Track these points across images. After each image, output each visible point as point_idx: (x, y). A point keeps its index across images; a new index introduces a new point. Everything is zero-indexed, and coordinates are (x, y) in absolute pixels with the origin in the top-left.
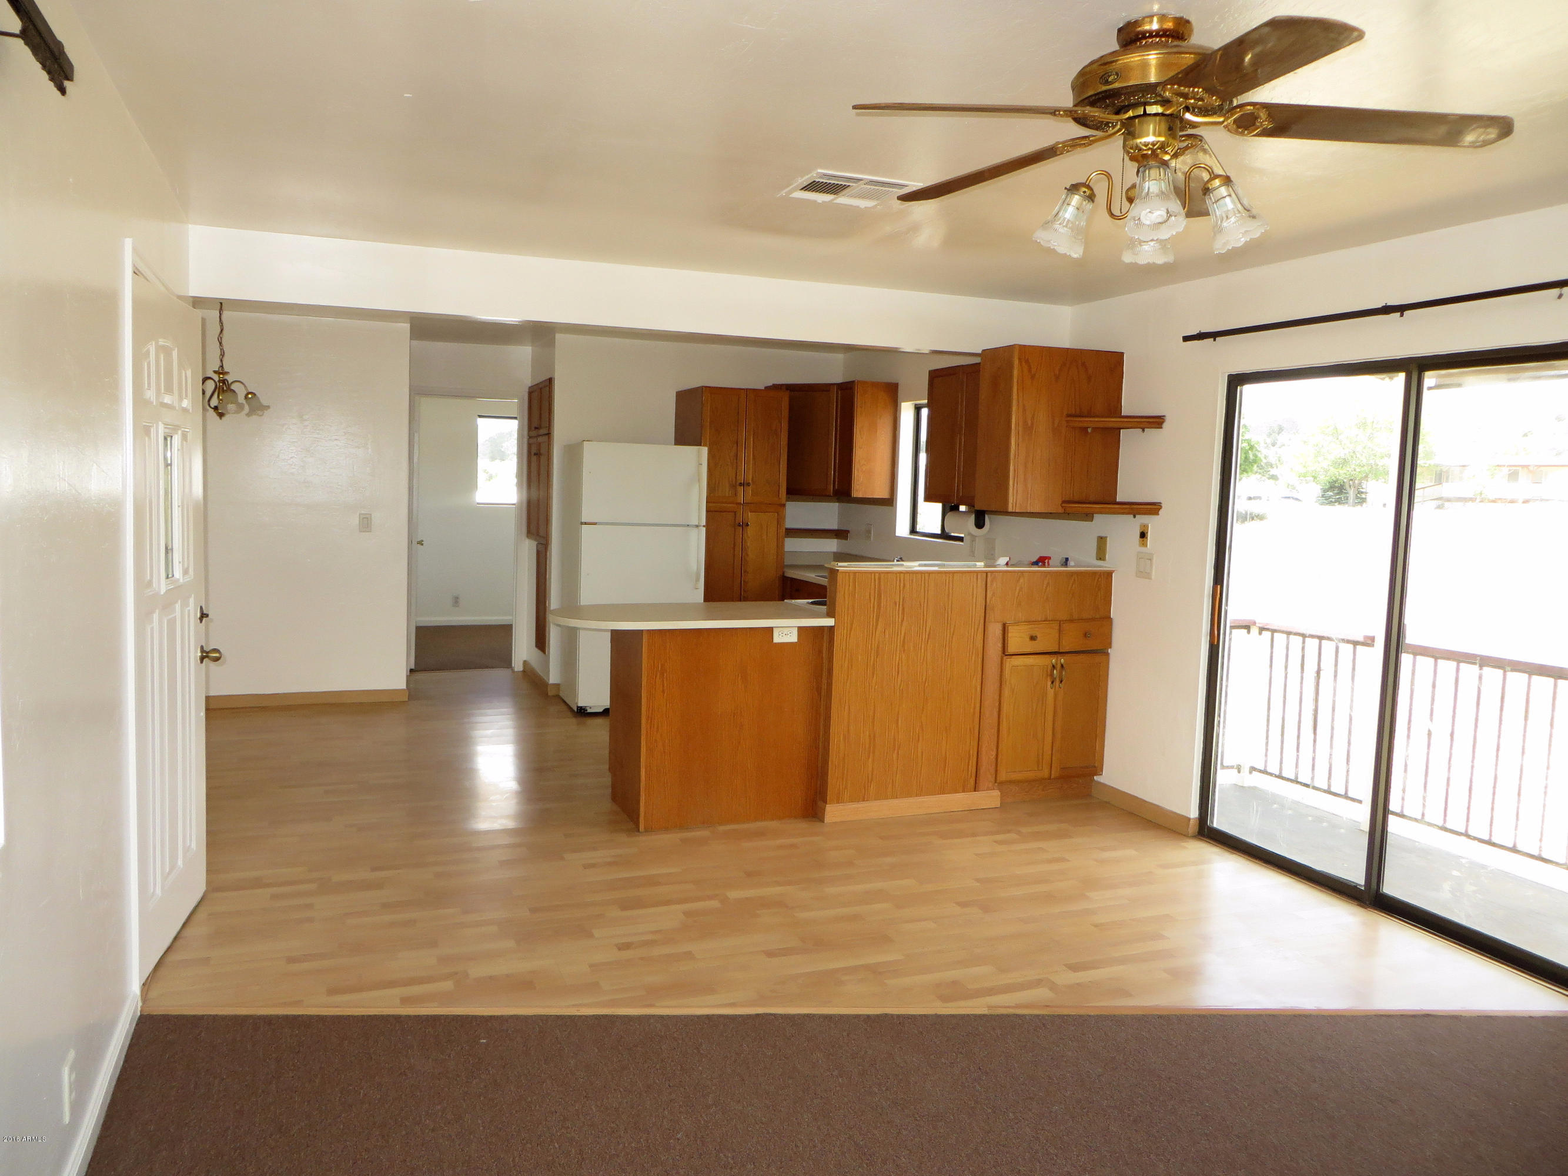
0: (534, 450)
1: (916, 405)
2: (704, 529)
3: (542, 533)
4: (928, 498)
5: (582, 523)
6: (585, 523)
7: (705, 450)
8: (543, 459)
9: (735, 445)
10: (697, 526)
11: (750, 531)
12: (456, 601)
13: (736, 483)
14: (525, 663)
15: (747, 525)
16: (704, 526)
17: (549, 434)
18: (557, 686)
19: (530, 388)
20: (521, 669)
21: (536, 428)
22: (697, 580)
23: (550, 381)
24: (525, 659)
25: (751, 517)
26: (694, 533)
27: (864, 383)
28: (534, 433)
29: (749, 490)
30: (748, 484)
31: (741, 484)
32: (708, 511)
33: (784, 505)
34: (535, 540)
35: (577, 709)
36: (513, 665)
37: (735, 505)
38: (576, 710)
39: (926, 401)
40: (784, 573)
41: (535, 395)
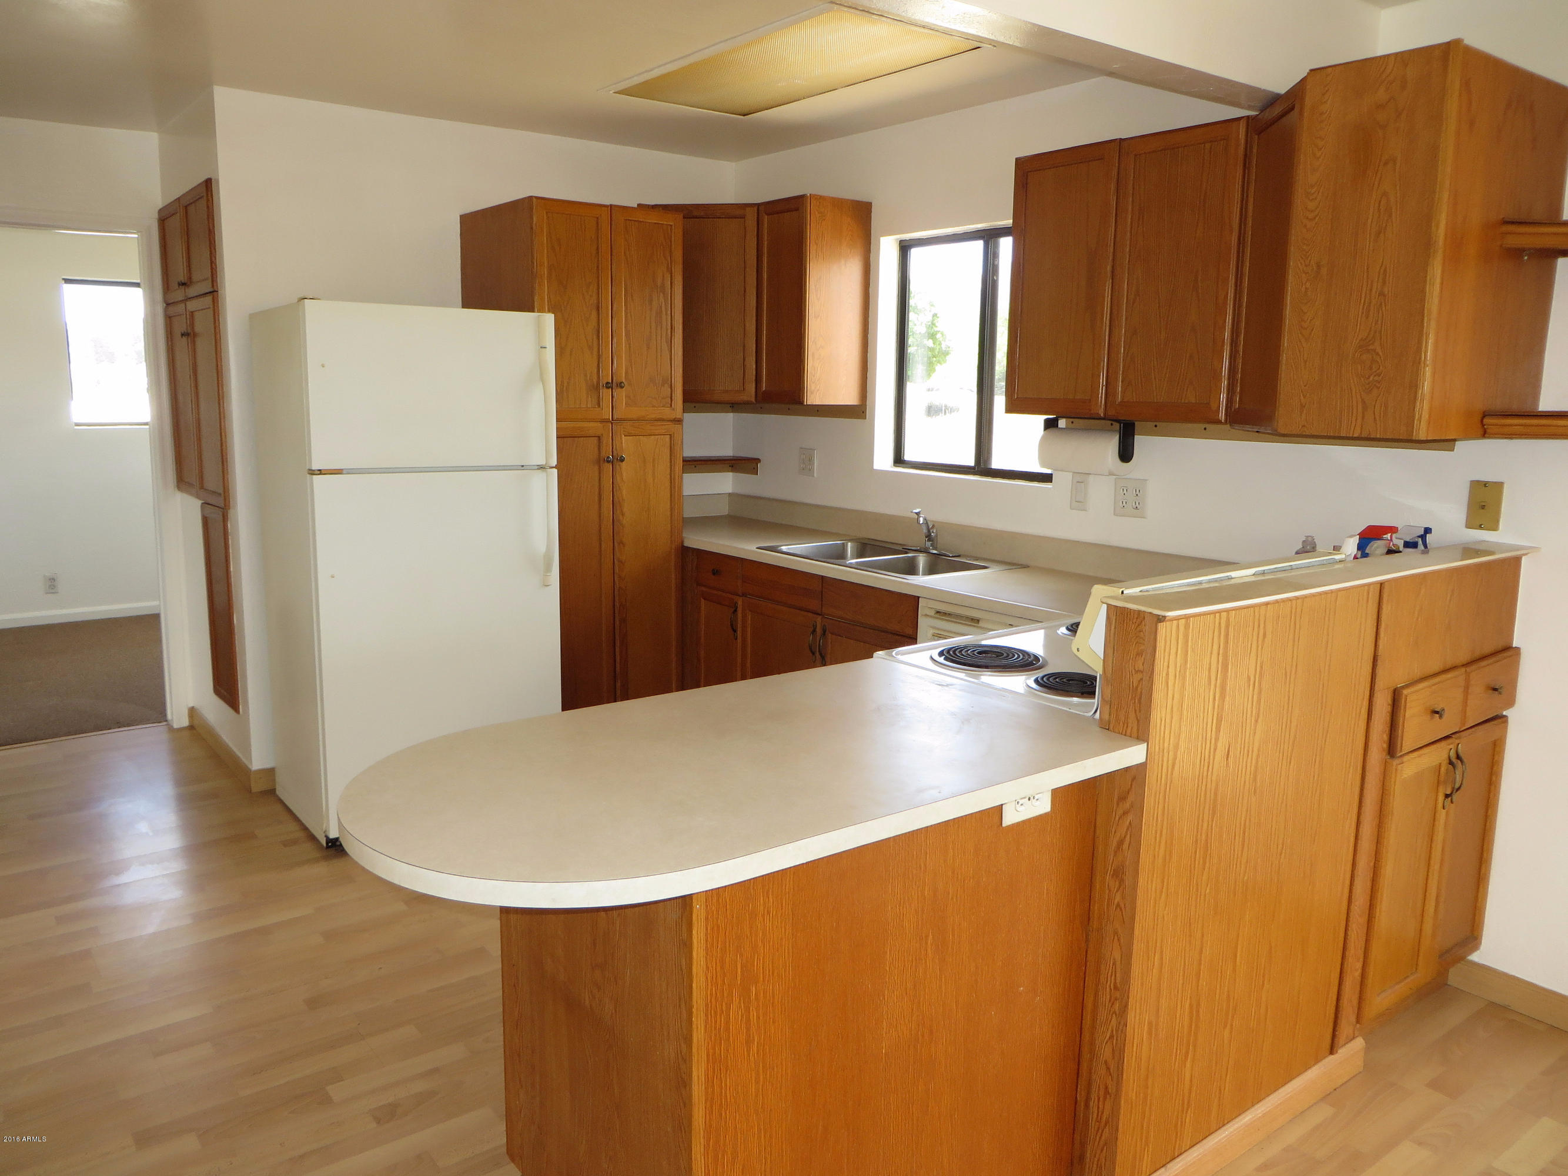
0: (180, 326)
1: (901, 242)
2: (555, 471)
3: (212, 482)
4: (1013, 407)
5: (312, 472)
6: (320, 472)
7: (549, 320)
8: (203, 346)
9: (594, 313)
10: (541, 468)
11: (626, 471)
12: (52, 584)
13: (598, 383)
14: (192, 711)
15: (622, 460)
16: (556, 467)
17: (214, 293)
18: (270, 772)
19: (160, 211)
20: (185, 722)
21: (183, 284)
22: (548, 568)
23: (208, 186)
24: (191, 705)
25: (627, 445)
26: (538, 478)
27: (820, 198)
28: (179, 294)
29: (621, 394)
30: (620, 385)
31: (608, 385)
32: (558, 437)
33: (679, 421)
34: (198, 497)
35: (327, 843)
36: (169, 717)
37: (599, 424)
38: (325, 844)
39: (1009, 222)
40: (682, 542)
41: (175, 223)
